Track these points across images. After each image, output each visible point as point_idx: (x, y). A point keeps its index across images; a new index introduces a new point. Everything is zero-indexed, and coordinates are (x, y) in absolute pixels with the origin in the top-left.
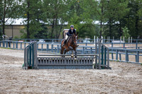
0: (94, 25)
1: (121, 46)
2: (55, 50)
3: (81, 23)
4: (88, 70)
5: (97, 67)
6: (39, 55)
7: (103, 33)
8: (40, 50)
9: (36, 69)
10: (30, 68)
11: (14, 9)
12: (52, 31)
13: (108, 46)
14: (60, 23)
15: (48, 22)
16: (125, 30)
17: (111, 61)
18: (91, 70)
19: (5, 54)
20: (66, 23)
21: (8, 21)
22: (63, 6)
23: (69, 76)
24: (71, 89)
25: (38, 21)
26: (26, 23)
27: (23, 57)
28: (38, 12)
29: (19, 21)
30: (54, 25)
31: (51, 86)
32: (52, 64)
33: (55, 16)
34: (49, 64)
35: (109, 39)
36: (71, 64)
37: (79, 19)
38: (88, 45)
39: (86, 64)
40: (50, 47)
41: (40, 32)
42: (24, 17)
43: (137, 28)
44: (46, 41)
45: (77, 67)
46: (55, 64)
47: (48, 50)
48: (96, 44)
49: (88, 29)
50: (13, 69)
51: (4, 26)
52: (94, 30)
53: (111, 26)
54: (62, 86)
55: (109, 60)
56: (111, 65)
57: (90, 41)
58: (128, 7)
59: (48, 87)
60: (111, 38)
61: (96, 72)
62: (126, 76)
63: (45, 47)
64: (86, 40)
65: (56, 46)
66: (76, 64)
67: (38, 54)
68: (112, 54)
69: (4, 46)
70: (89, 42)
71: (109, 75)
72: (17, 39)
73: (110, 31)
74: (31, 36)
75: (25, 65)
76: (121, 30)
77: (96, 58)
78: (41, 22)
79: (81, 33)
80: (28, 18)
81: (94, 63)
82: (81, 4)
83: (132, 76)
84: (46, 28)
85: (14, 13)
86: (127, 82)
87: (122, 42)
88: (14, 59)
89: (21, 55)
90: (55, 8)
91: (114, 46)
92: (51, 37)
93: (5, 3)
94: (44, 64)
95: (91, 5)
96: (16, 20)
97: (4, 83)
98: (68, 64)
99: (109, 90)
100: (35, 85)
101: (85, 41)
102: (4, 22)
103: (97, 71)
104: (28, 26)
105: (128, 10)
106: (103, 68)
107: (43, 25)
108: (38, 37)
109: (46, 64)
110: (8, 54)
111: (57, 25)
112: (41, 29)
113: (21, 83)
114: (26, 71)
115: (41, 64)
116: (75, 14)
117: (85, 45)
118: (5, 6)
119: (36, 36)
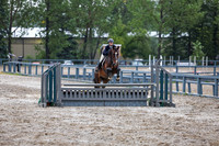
0: (148, 39)
1: (191, 70)
2: (89, 76)
3: (129, 34)
4: (140, 108)
5: (153, 103)
6: (65, 84)
7: (162, 50)
8: (65, 76)
9: (60, 106)
10: (50, 104)
11: (26, 14)
12: (85, 47)
13: (171, 71)
14: (96, 35)
15: (79, 34)
16: (197, 45)
17: (175, 94)
18: (144, 109)
19: (12, 84)
20: (106, 35)
21: (17, 32)
22: (101, 8)
23: (110, 118)
24: (114, 138)
25: (62, 32)
26: (43, 35)
27: (40, 87)
28: (63, 17)
29: (34, 32)
30: (87, 38)
31: (83, 132)
32: (84, 98)
33: (89, 25)
34: (80, 98)
35: (171, 59)
36: (113, 99)
37: (125, 30)
38: (139, 70)
39: (137, 98)
40: (81, 72)
41: (66, 49)
42: (41, 26)
43: (215, 44)
44: (75, 63)
45: (123, 103)
46: (88, 98)
47: (78, 76)
48: (152, 67)
49: (139, 45)
50: (25, 106)
51: (10, 39)
52: (149, 45)
53: (175, 40)
54: (99, 133)
55: (171, 93)
56: (175, 100)
57: (143, 63)
58: (202, 10)
59: (77, 134)
60: (176, 59)
61: (151, 111)
62: (199, 117)
63: (73, 72)
64: (137, 62)
65: (91, 71)
66: (122, 99)
67: (62, 82)
68: (177, 83)
69: (10, 70)
70: (141, 64)
71: (172, 115)
72: (30, 60)
73: (174, 48)
74: (51, 55)
75: (42, 100)
76: (190, 46)
77: (152, 89)
78: (67, 33)
79: (129, 51)
80: (47, 27)
81: (149, 97)
82: (128, 6)
83: (208, 118)
84: (75, 43)
85: (26, 19)
86: (200, 126)
87: (192, 64)
88: (25, 91)
89: (36, 84)
90: (89, 11)
91: (180, 71)
92: (83, 57)
93: (12, 3)
94: (71, 98)
95: (144, 6)
96: (29, 30)
97: (10, 128)
98: (109, 99)
99: (173, 140)
100: (58, 131)
101: (135, 64)
102: (10, 33)
103: (153, 109)
104: (47, 39)
105: (202, 14)
106: (162, 105)
107: (71, 38)
108: (63, 56)
109: (75, 98)
110: (16, 83)
111: (92, 39)
112: (68, 43)
113: (37, 128)
114: (43, 110)
115: (67, 98)
116: (120, 21)
117: (134, 70)
118: (12, 9)
119: (59, 56)
